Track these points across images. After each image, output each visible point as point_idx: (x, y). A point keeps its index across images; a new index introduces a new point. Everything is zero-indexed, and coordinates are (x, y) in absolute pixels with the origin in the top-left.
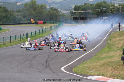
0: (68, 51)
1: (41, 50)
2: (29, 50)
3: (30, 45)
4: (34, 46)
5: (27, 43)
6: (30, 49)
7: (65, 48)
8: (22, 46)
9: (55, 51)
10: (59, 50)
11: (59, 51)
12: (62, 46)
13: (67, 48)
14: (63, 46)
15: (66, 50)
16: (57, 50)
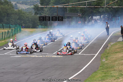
6: (22, 52)
7: (68, 51)
8: (5, 48)
9: (58, 54)
10: (62, 53)
15: (69, 53)
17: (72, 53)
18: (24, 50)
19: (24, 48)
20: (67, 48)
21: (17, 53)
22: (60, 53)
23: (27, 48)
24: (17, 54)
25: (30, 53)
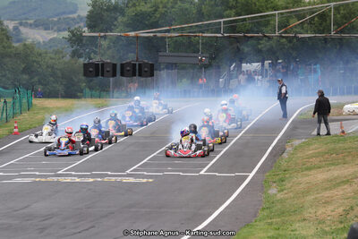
0: (204, 156)
7: (194, 147)
8: (33, 138)
11: (178, 155)
13: (199, 147)
17: (204, 151)
18: (63, 146)
19: (64, 141)
20: (192, 140)
22: (172, 152)
23: (71, 141)
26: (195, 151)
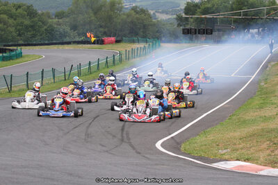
0: (159, 121)
1: (80, 115)
2: (48, 116)
3: (36, 102)
4: (60, 105)
5: (29, 95)
6: (51, 113)
9: (121, 120)
10: (133, 118)
11: (131, 119)
12: (140, 105)
13: (154, 112)
14: (145, 105)
15: (153, 117)
16: (126, 116)
17: (160, 116)
19: (58, 101)
21: (39, 113)
23: (65, 102)
24: (39, 115)
25: (72, 114)
26: (150, 116)
